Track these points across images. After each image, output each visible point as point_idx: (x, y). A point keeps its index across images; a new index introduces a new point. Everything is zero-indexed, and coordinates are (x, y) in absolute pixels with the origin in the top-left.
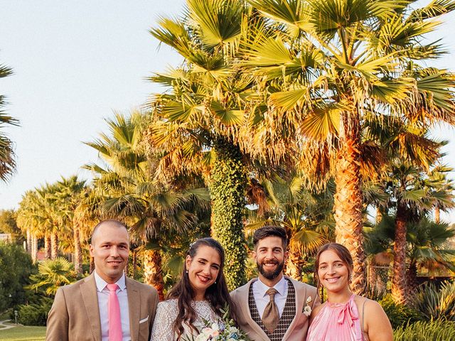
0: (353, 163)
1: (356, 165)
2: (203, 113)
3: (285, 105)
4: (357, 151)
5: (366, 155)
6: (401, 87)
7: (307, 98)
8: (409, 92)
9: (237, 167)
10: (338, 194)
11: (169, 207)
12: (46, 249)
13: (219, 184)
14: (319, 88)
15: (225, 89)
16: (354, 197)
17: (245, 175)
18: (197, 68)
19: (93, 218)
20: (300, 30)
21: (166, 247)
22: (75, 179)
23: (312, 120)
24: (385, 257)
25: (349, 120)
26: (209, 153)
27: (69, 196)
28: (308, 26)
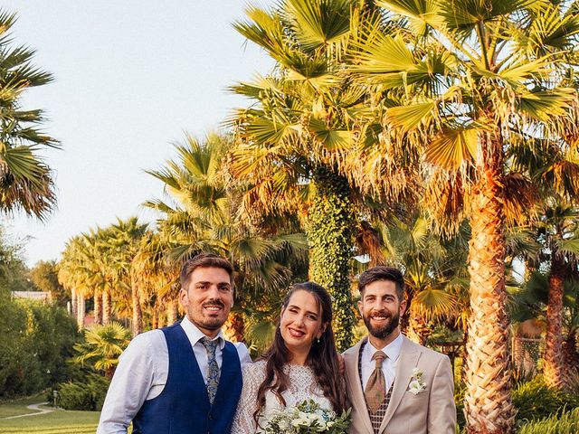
0: (493, 200)
1: (497, 202)
2: (300, 134)
3: (406, 124)
4: (499, 184)
5: (510, 190)
6: (558, 100)
7: (435, 115)
8: (568, 106)
9: (343, 205)
10: (474, 240)
11: (254, 257)
12: (96, 311)
13: (319, 226)
14: (450, 102)
15: (329, 103)
16: (495, 244)
17: (353, 215)
18: (292, 75)
19: (155, 271)
20: (427, 25)
21: (250, 310)
22: (135, 221)
23: (441, 142)
24: (535, 325)
25: (489, 143)
26: (306, 186)
27: (126, 243)
28: (436, 19)
